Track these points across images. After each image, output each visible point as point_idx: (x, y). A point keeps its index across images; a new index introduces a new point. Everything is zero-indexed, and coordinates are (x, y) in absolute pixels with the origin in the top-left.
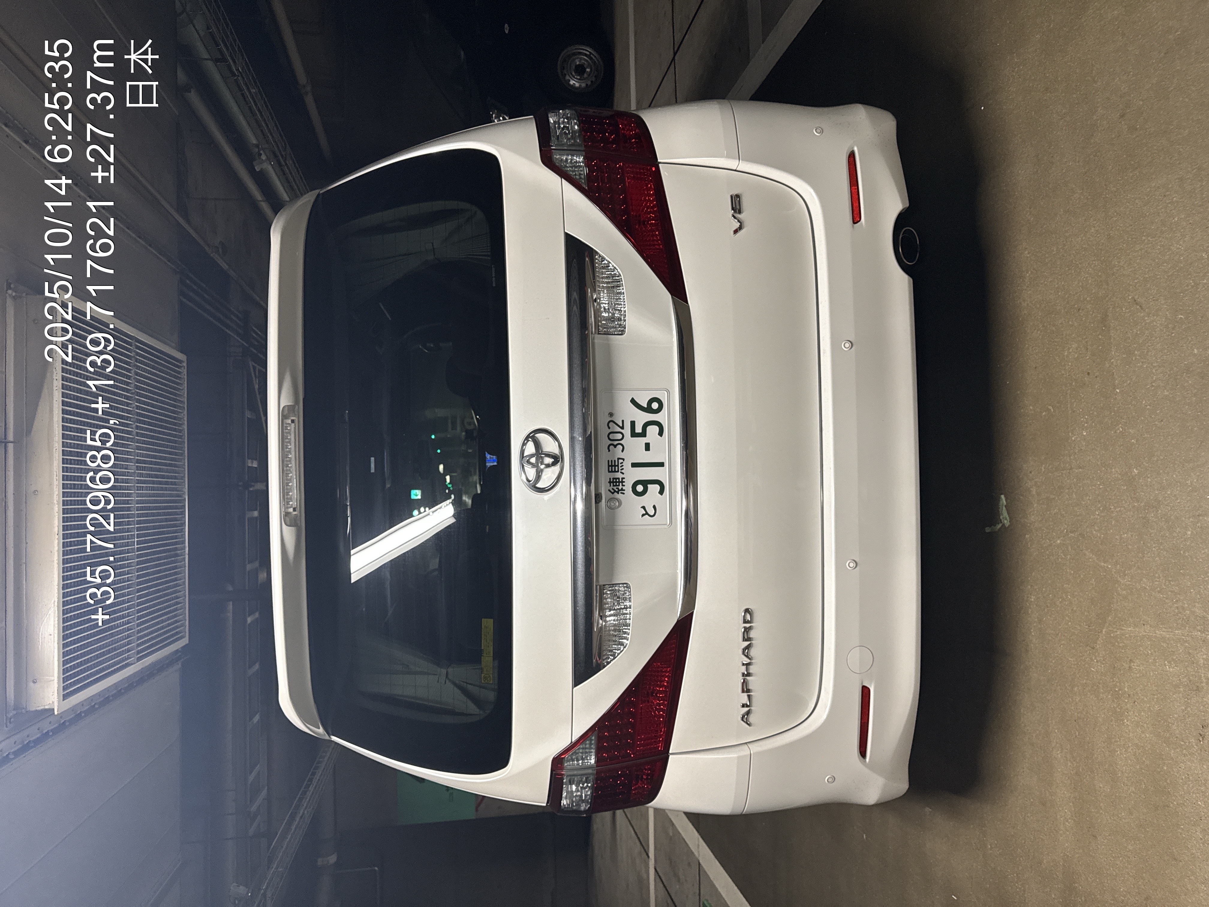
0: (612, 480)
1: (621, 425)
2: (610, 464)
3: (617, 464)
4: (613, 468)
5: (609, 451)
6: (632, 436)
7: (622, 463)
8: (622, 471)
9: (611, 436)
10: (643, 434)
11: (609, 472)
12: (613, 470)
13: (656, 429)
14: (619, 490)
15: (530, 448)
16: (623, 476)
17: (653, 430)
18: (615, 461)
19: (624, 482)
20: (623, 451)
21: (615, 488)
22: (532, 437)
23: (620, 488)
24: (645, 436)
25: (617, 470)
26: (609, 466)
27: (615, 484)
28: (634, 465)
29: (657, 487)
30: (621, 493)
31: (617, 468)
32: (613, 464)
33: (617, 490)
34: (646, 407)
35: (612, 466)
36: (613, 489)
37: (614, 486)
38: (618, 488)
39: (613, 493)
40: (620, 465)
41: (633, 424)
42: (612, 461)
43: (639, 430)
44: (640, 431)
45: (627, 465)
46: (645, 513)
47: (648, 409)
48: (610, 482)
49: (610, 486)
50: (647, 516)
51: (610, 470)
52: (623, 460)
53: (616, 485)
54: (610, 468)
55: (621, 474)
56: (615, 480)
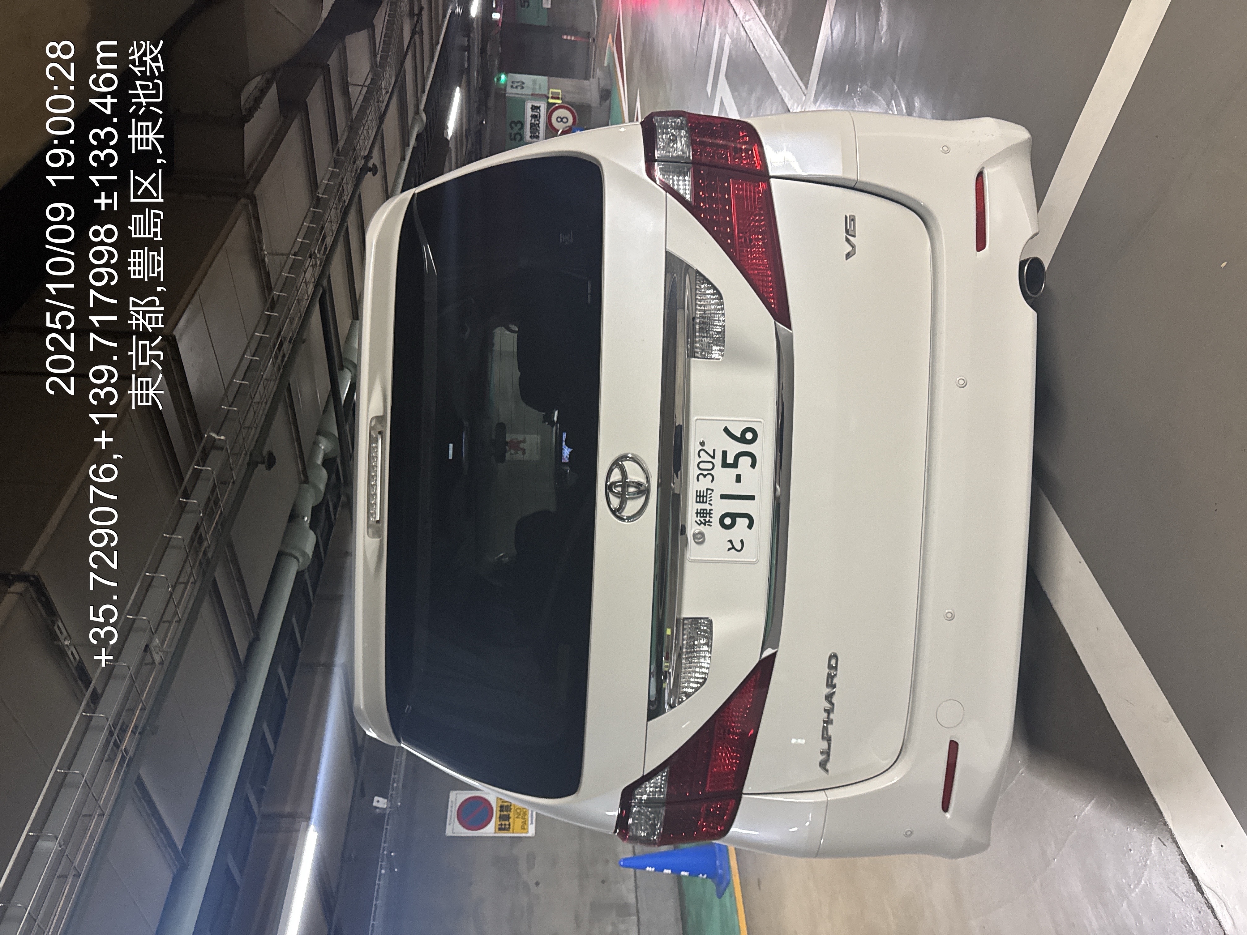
0: (699, 511)
1: (712, 455)
2: (698, 494)
3: (705, 495)
4: (702, 498)
5: (698, 481)
6: (723, 467)
7: (711, 494)
8: (710, 502)
9: (702, 466)
10: (735, 465)
11: (697, 502)
12: (702, 501)
13: (749, 460)
14: (706, 522)
15: (616, 475)
16: (711, 507)
17: (745, 461)
18: (704, 491)
20: (712, 481)
21: (702, 519)
22: (617, 464)
23: (707, 519)
24: (737, 467)
26: (697, 496)
27: (702, 515)
28: (723, 497)
29: (745, 521)
30: (709, 525)
31: (705, 498)
32: (702, 495)
33: (703, 522)
34: (739, 436)
35: (700, 496)
36: (700, 520)
37: (701, 517)
38: (705, 520)
39: (700, 525)
40: (708, 496)
41: (725, 453)
42: (700, 491)
43: (730, 460)
44: (732, 462)
45: (716, 496)
46: (731, 546)
47: (742, 440)
48: (697, 514)
49: (697, 517)
50: (733, 550)
51: (698, 500)
52: (712, 490)
53: (703, 517)
54: (699, 498)
55: (709, 506)
56: (702, 511)
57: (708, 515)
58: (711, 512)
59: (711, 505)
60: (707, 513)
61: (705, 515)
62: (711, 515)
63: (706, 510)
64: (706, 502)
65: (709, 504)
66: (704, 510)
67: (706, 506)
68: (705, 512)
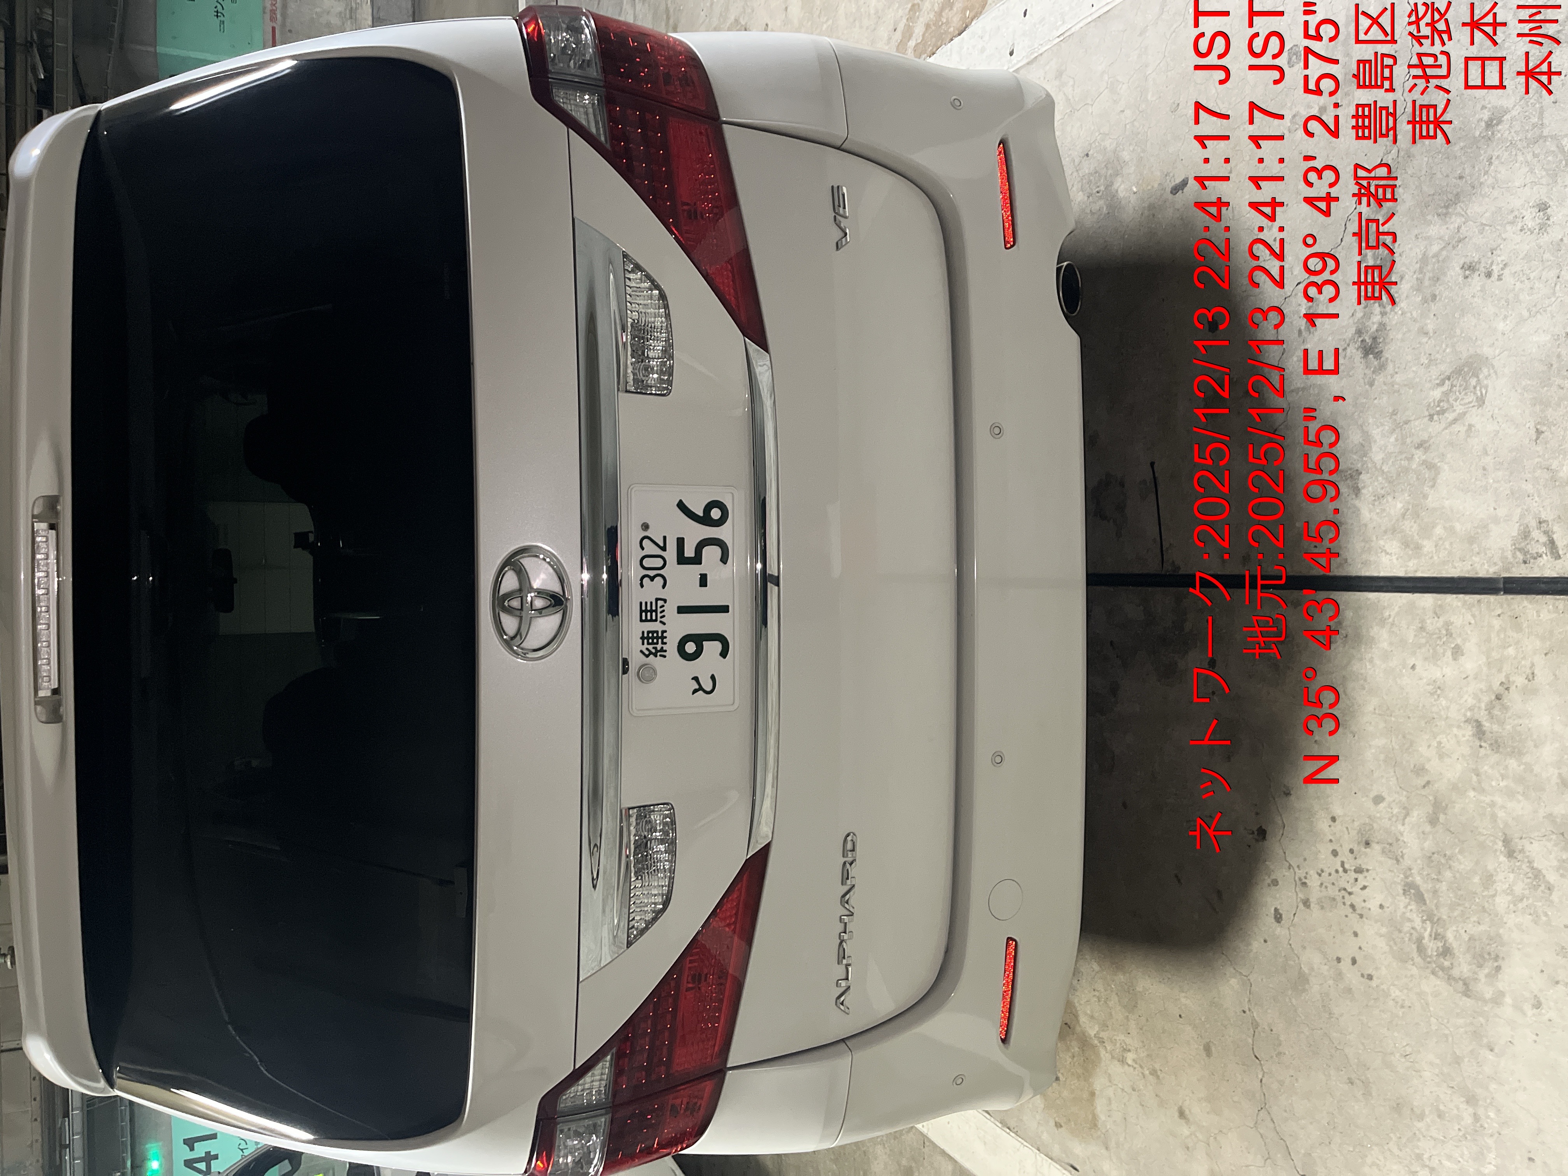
0: (646, 635)
1: (662, 545)
2: (644, 608)
3: (654, 608)
4: (649, 614)
5: (642, 586)
6: (679, 563)
7: (663, 606)
8: (662, 620)
9: (647, 563)
10: (697, 560)
11: (641, 620)
12: (649, 618)
13: (716, 551)
14: (657, 652)
15: (510, 582)
16: (664, 628)
17: (711, 553)
18: (651, 603)
19: (666, 637)
20: (664, 587)
21: (650, 647)
22: (513, 562)
23: (659, 647)
24: (701, 564)
25: (654, 618)
26: (641, 611)
27: (650, 641)
28: (682, 610)
29: (717, 646)
30: (660, 656)
31: (654, 614)
32: (649, 608)
33: (653, 651)
34: (701, 514)
35: (646, 611)
36: (647, 649)
37: (648, 644)
38: (655, 648)
39: (647, 656)
40: (659, 610)
41: (681, 542)
42: (646, 603)
43: (689, 552)
44: (693, 555)
45: (670, 610)
46: (697, 687)
47: (705, 520)
48: (643, 638)
49: (643, 644)
50: (701, 692)
51: (644, 618)
52: (665, 601)
53: (653, 643)
54: (644, 614)
55: (661, 625)
56: (650, 635)
57: (660, 640)
58: (665, 635)
59: (664, 624)
60: (658, 638)
61: (655, 641)
62: (665, 640)
63: (657, 632)
64: (656, 620)
65: (661, 622)
66: (653, 632)
67: (656, 626)
68: (655, 635)
